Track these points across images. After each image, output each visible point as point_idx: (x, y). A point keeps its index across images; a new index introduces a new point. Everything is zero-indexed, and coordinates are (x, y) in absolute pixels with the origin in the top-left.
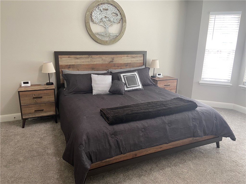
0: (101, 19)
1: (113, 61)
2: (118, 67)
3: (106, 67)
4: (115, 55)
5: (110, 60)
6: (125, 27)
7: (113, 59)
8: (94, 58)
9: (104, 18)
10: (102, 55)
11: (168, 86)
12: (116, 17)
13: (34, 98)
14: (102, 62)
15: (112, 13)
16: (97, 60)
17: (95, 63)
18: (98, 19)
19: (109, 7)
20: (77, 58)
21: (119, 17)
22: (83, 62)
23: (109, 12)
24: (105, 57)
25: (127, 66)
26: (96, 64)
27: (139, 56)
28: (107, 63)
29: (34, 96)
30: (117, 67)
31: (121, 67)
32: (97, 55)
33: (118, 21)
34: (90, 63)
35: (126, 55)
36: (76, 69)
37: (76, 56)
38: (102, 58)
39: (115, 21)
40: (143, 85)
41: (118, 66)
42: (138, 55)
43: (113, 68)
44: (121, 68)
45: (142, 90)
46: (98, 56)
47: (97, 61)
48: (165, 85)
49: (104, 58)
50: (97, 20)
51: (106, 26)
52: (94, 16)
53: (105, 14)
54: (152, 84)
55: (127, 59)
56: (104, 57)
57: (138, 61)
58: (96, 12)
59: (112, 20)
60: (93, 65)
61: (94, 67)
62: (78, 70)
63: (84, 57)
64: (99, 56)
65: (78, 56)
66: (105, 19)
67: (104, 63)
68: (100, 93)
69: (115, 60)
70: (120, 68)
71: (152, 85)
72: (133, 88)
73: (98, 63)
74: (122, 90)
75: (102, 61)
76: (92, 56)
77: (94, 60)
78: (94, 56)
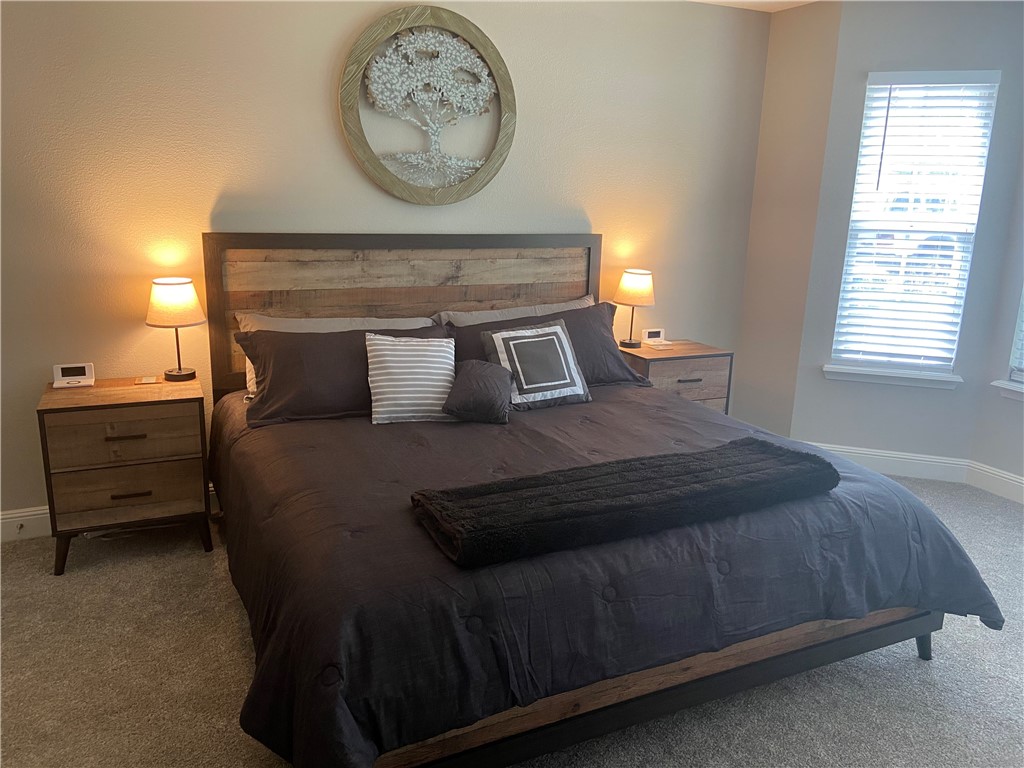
0: (409, 94)
1: (458, 277)
2: (479, 301)
3: (429, 302)
4: (468, 251)
5: (448, 270)
6: (510, 130)
7: (458, 268)
8: (376, 260)
9: (421, 90)
10: (409, 251)
11: (694, 385)
12: (474, 86)
13: (108, 439)
14: (412, 278)
15: (454, 72)
16: (392, 272)
17: (382, 284)
18: (396, 93)
19: (441, 43)
20: (303, 264)
21: (486, 89)
22: (330, 280)
23: (442, 66)
24: (425, 259)
25: (519, 295)
26: (386, 291)
27: (567, 255)
28: (432, 284)
29: (110, 433)
30: (478, 304)
31: (494, 302)
32: (389, 250)
33: (481, 103)
34: (359, 285)
35: (513, 252)
36: (298, 309)
37: (298, 251)
38: (412, 263)
39: (468, 104)
40: (591, 381)
41: (478, 298)
42: (567, 251)
43: (459, 304)
44: (492, 308)
45: (587, 401)
46: (394, 255)
47: (391, 276)
48: (679, 381)
49: (421, 262)
50: (391, 100)
51: (427, 125)
52: (378, 83)
53: (423, 75)
54: (630, 377)
55: (520, 266)
56: (420, 259)
57: (563, 274)
58: (388, 66)
59: (455, 99)
60: (374, 291)
61: (375, 304)
62: (308, 315)
63: (333, 258)
64: (400, 252)
65: (307, 255)
66: (424, 96)
67: (420, 283)
68: (403, 418)
69: (466, 271)
70: (488, 304)
71: (627, 380)
72: (549, 395)
73: (393, 283)
74: (499, 403)
75: (409, 275)
76: (366, 252)
77: (375, 271)
78: (377, 252)
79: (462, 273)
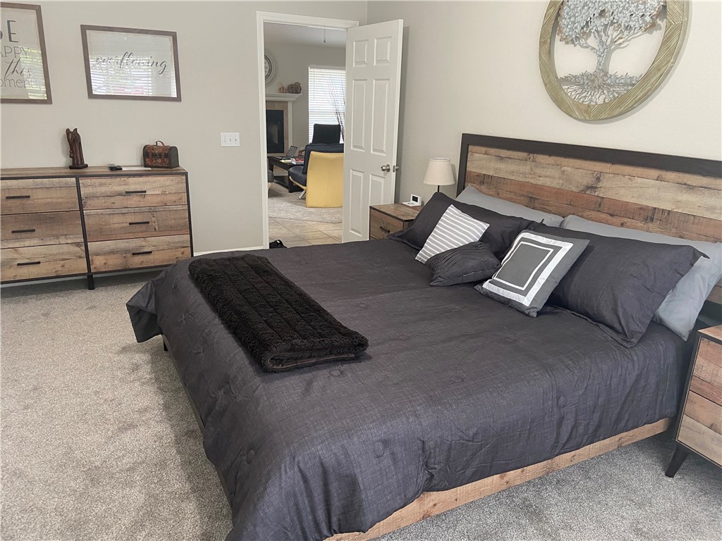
1: (596, 188)
2: (612, 215)
3: (571, 205)
4: (609, 165)
5: (588, 180)
6: (673, 42)
7: (598, 179)
8: (540, 163)
9: (596, 17)
10: (563, 159)
13: (381, 227)
14: (561, 181)
16: (548, 174)
17: (540, 181)
20: (502, 159)
21: (655, 3)
22: (512, 173)
24: (573, 167)
25: (651, 220)
26: (542, 188)
28: (574, 189)
30: (610, 217)
32: (550, 156)
33: (648, 19)
34: (527, 180)
35: (654, 173)
36: (495, 189)
37: (500, 150)
38: (563, 169)
39: (636, 22)
41: (610, 212)
46: (552, 160)
47: (547, 177)
49: (569, 169)
52: (566, 19)
55: (659, 189)
56: (570, 165)
60: (535, 186)
61: (534, 196)
63: (516, 157)
64: (557, 158)
65: (504, 153)
66: (599, 22)
67: (566, 187)
69: (604, 183)
70: (618, 220)
73: (547, 182)
75: (559, 178)
76: (535, 155)
77: (538, 171)
78: (542, 156)
79: (600, 185)
